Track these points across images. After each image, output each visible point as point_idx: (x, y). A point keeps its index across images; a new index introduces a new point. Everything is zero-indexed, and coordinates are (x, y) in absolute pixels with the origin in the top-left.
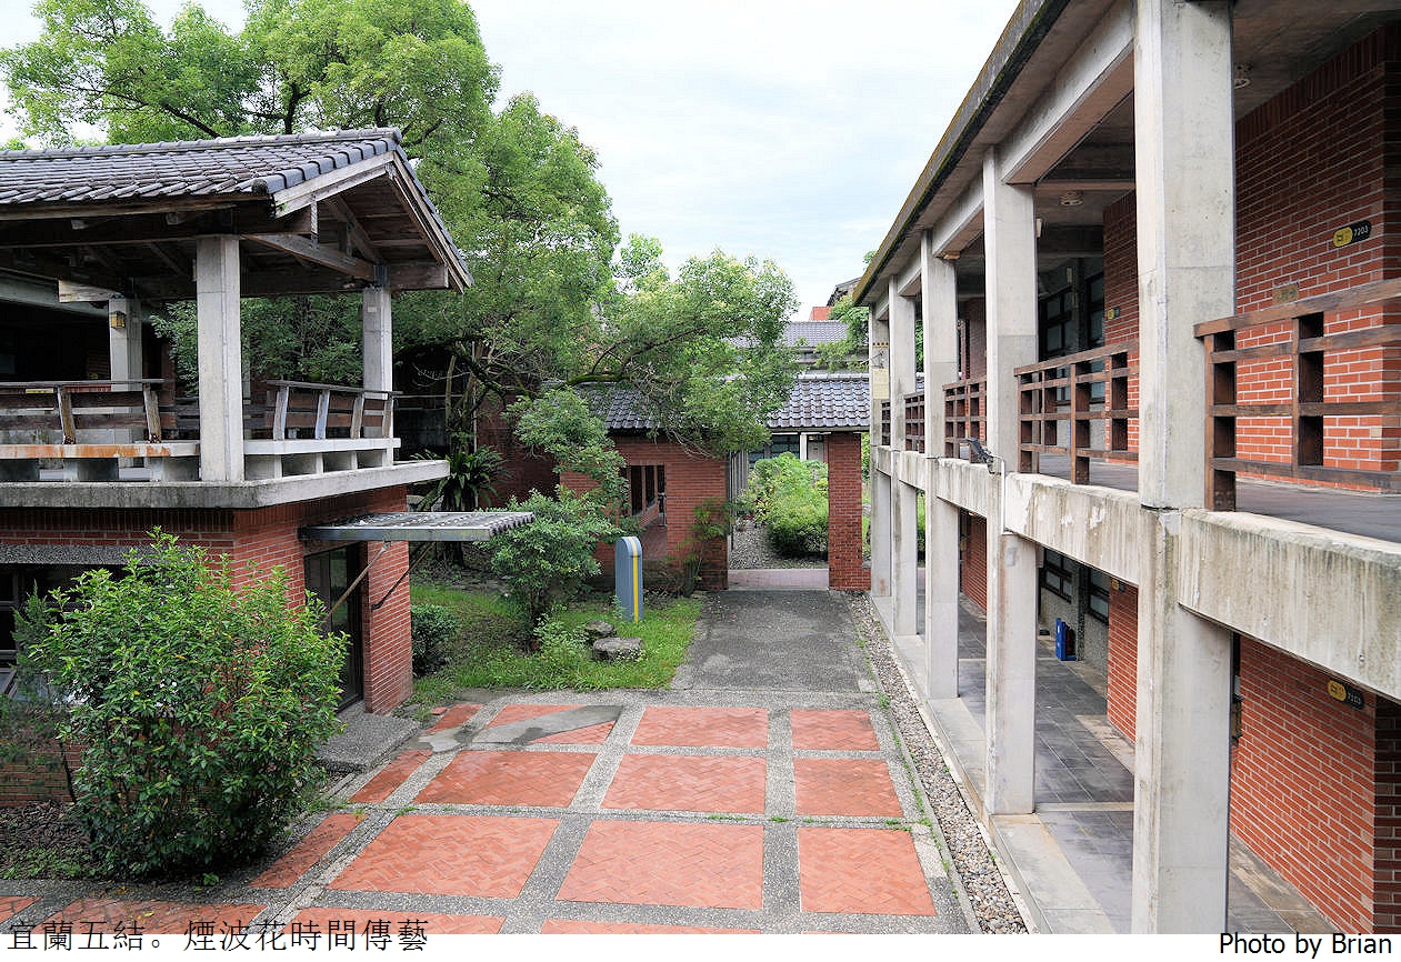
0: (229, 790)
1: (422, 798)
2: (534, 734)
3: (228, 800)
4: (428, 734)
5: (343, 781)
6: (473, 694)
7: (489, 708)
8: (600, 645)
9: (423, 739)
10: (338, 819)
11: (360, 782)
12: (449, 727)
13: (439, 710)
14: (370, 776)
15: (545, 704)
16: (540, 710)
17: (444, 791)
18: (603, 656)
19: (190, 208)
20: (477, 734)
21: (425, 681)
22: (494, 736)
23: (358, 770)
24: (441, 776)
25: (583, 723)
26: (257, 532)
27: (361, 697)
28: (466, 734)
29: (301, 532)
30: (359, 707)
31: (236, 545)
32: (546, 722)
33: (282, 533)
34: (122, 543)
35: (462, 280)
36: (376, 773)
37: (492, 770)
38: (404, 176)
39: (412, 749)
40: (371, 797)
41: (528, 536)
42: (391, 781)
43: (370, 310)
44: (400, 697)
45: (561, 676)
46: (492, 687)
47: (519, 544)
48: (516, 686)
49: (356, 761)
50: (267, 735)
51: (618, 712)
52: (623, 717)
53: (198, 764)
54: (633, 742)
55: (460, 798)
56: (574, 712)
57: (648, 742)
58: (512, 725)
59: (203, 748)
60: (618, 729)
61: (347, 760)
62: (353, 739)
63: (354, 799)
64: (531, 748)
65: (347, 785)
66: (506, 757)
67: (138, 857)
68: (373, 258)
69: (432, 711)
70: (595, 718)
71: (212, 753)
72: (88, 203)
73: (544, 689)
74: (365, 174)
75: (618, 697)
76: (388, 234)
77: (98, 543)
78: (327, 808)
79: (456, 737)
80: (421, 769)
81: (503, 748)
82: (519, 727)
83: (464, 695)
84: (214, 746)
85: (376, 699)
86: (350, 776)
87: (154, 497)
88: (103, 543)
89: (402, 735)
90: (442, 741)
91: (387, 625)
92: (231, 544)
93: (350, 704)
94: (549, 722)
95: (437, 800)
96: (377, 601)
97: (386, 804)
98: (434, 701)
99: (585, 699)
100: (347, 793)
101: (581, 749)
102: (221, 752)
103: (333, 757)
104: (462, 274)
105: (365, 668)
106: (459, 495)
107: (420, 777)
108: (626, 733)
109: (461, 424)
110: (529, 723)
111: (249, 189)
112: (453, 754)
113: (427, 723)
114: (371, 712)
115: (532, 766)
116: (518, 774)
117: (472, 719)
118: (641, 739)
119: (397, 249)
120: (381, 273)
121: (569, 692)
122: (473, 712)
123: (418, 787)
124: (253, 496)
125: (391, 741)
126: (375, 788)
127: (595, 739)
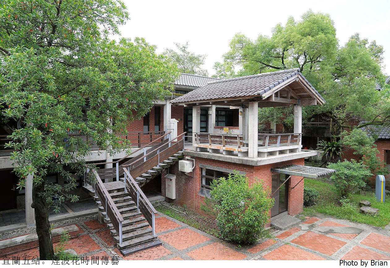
0: (242, 229)
1: (293, 241)
2: (331, 231)
3: (242, 231)
4: (302, 224)
5: (277, 231)
6: (319, 215)
7: (322, 220)
8: (363, 208)
9: (300, 225)
10: (271, 241)
11: (280, 232)
12: (308, 223)
13: (308, 218)
14: (283, 232)
15: (339, 223)
16: (336, 225)
17: (299, 241)
18: (363, 212)
19: (246, 98)
20: (314, 227)
21: (307, 209)
22: (319, 229)
23: (281, 229)
24: (300, 237)
25: (347, 232)
26: (260, 170)
27: (287, 210)
28: (312, 226)
29: (271, 170)
30: (286, 213)
31: (254, 173)
32: (336, 229)
33: (266, 170)
34: (232, 169)
35: (322, 102)
36: (285, 231)
37: (314, 239)
38: (301, 79)
39: (296, 227)
40: (281, 237)
41: (341, 173)
42: (287, 234)
43: (296, 111)
44: (299, 212)
45: (347, 215)
46: (325, 214)
47: (337, 175)
48: (332, 215)
49: (281, 227)
50: (250, 220)
51: (361, 231)
52: (361, 234)
53: (236, 222)
54: (361, 243)
55: (302, 244)
56: (346, 228)
57: (366, 244)
58: (326, 227)
59: (238, 219)
60: (358, 237)
61: (278, 226)
62: (282, 221)
63: (277, 237)
64: (328, 236)
65: (277, 233)
66: (320, 236)
67: (227, 237)
68: (297, 98)
69: (306, 217)
70: (353, 231)
71: (239, 221)
72: (227, 98)
73: (340, 218)
74: (289, 82)
75: (363, 226)
76: (300, 92)
77: (228, 168)
78: (270, 237)
79: (309, 227)
80: (296, 233)
81: (320, 233)
82: (327, 228)
83: (317, 215)
84: (240, 219)
85: (291, 211)
86: (279, 230)
87: (237, 161)
88: (229, 168)
89: (295, 223)
90: (305, 227)
91: (296, 193)
92: (253, 172)
93: (284, 212)
94: (337, 229)
95: (296, 243)
96: (293, 187)
97: (284, 240)
98: (308, 214)
99: (352, 225)
100: (276, 235)
101: (343, 240)
102: (242, 221)
103: (275, 225)
104: (322, 101)
105: (289, 203)
106: (332, 154)
107: (295, 235)
108: (360, 240)
109: (334, 133)
110: (331, 228)
111: (256, 94)
112: (306, 231)
113: (303, 221)
114: (289, 214)
115: (325, 241)
116: (321, 242)
117: (316, 222)
118: (364, 242)
119: (303, 95)
120: (299, 102)
121: (348, 221)
122: (317, 220)
123: (293, 238)
124: (257, 163)
125: (291, 224)
126: (283, 235)
127: (349, 238)
